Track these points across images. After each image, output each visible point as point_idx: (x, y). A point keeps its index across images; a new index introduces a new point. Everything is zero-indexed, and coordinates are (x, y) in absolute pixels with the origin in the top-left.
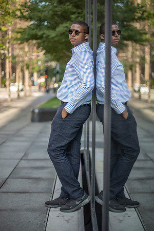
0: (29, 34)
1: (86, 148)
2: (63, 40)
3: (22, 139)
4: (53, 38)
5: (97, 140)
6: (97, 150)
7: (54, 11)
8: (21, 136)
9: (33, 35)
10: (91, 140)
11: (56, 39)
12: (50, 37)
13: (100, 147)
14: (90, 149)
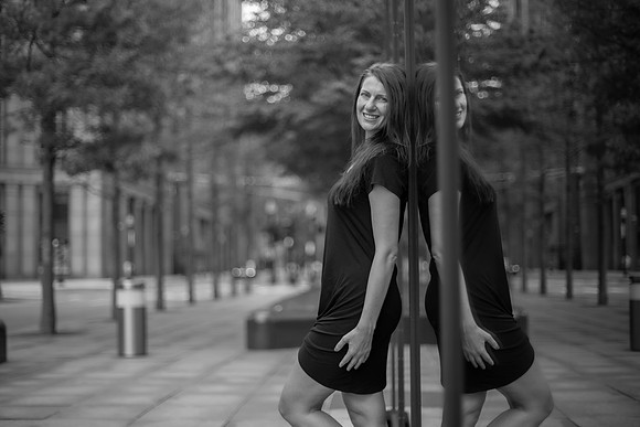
0: (240, 116)
1: (397, 408)
2: (332, 129)
3: (220, 388)
4: (304, 122)
5: (425, 388)
6: (424, 411)
7: (304, 52)
8: (220, 381)
9: (249, 117)
10: (407, 387)
11: (311, 127)
12: (296, 120)
13: (433, 405)
14: (408, 409)
